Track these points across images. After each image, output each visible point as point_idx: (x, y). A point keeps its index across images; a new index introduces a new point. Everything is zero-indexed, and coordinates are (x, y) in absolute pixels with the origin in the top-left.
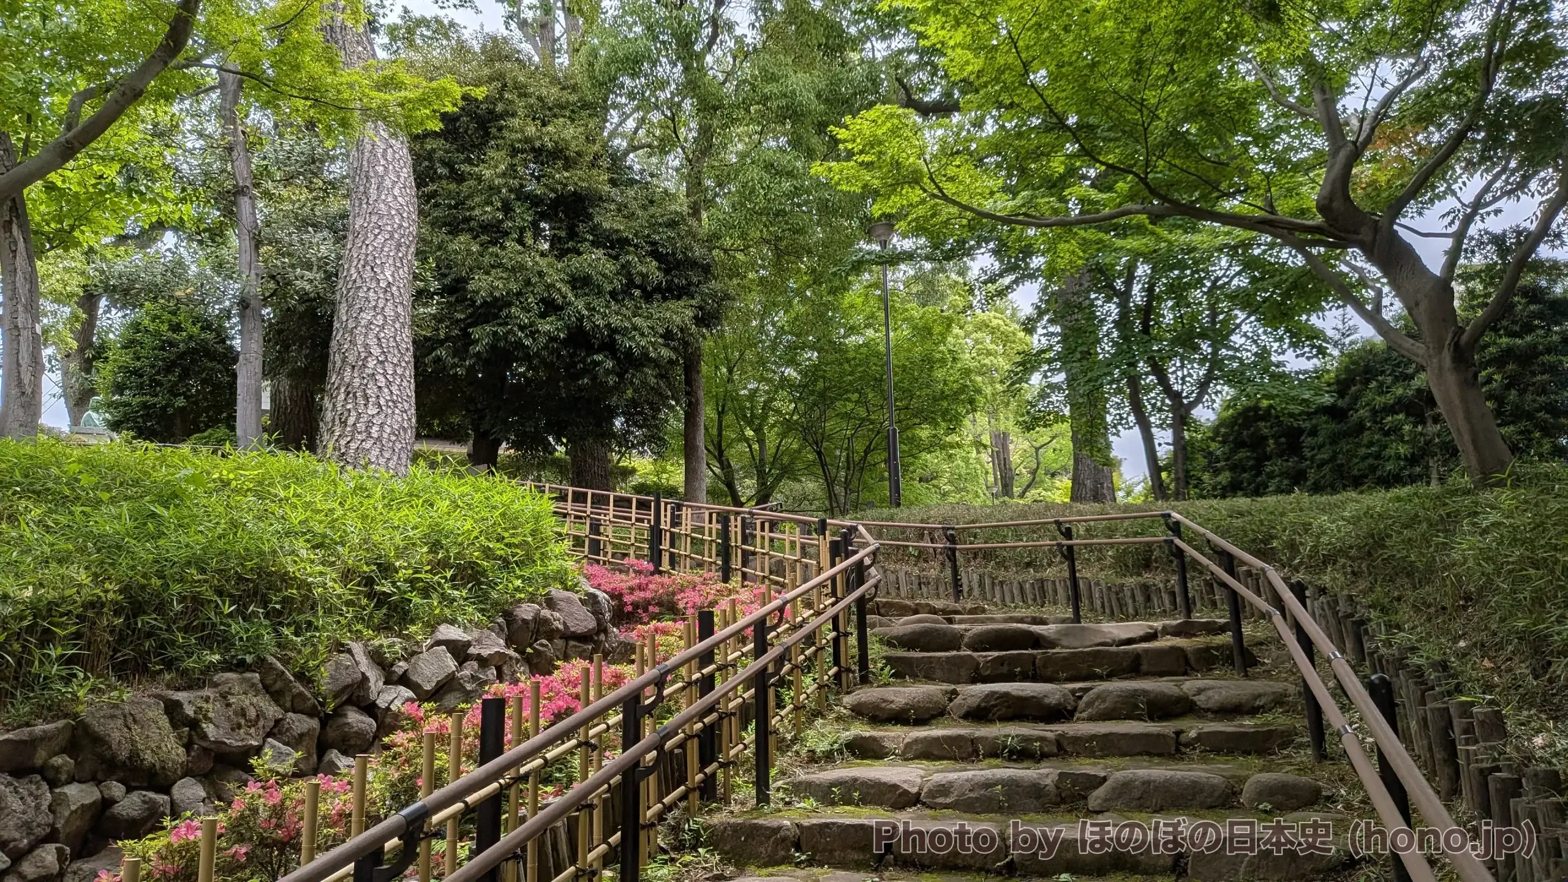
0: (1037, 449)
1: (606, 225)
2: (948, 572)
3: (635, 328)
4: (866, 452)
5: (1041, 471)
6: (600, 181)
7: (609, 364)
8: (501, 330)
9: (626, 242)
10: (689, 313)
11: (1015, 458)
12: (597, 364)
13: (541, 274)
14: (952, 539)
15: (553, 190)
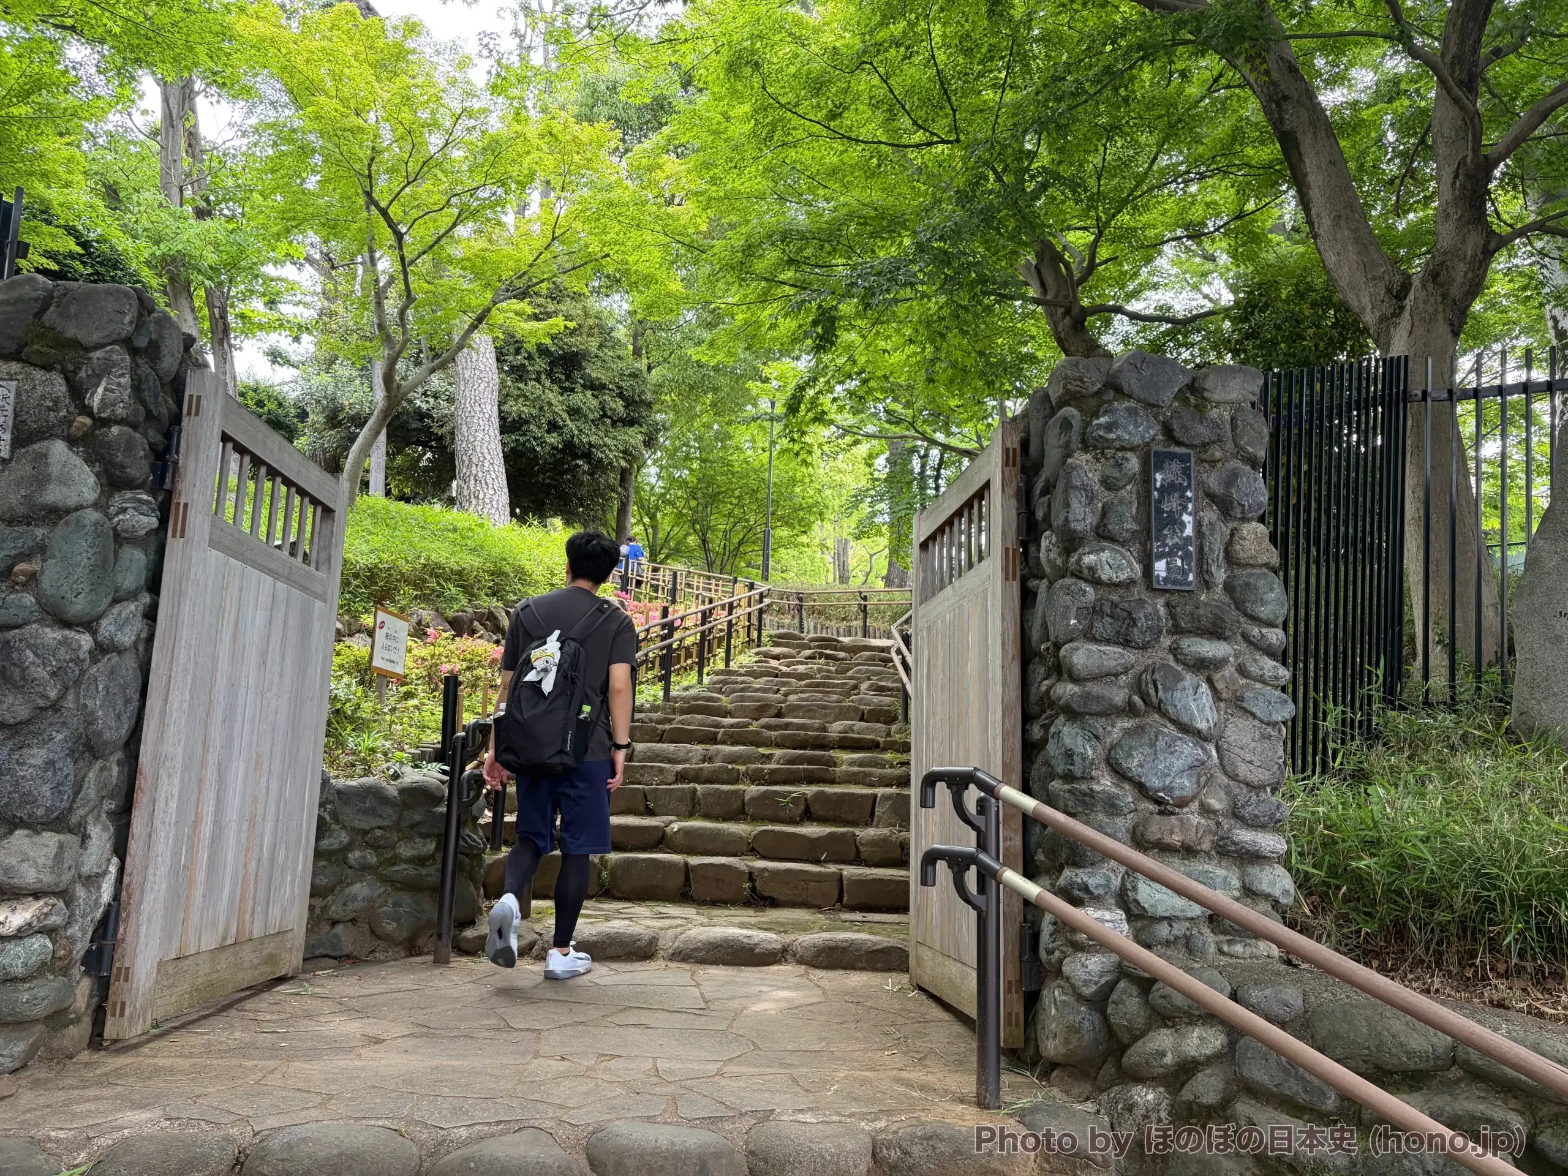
0: (871, 556)
1: (594, 375)
2: (797, 620)
3: (605, 445)
4: (740, 544)
5: (872, 574)
6: (593, 344)
7: (586, 467)
8: (522, 439)
9: (603, 387)
10: (640, 437)
11: (852, 563)
12: (577, 466)
13: (550, 404)
14: (801, 600)
15: (561, 348)
